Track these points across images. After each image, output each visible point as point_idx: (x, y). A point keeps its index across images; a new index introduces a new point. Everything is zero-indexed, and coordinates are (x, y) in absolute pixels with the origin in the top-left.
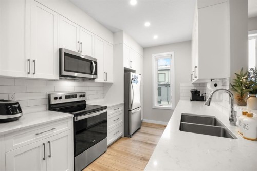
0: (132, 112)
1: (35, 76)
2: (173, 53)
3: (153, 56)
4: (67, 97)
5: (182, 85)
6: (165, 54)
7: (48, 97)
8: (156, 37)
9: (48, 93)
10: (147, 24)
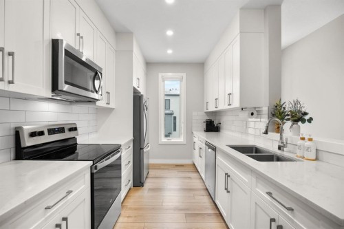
0: (145, 150)
1: (11, 88)
2: (184, 75)
3: (160, 75)
4: (52, 131)
5: (194, 113)
6: (170, 74)
7: (13, 132)
8: (170, 52)
9: (13, 126)
10: (170, 33)
